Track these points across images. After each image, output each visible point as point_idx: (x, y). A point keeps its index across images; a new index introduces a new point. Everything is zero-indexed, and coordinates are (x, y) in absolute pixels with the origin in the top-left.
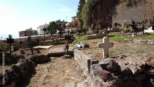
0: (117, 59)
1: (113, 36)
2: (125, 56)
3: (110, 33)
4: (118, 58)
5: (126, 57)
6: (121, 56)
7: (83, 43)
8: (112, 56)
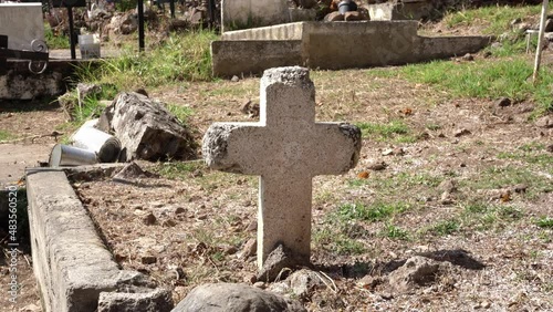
0: (373, 286)
1: (476, 46)
2: (461, 259)
3: (449, 18)
4: (392, 278)
5: (477, 266)
6: (421, 262)
7: (134, 109)
8: (347, 252)
